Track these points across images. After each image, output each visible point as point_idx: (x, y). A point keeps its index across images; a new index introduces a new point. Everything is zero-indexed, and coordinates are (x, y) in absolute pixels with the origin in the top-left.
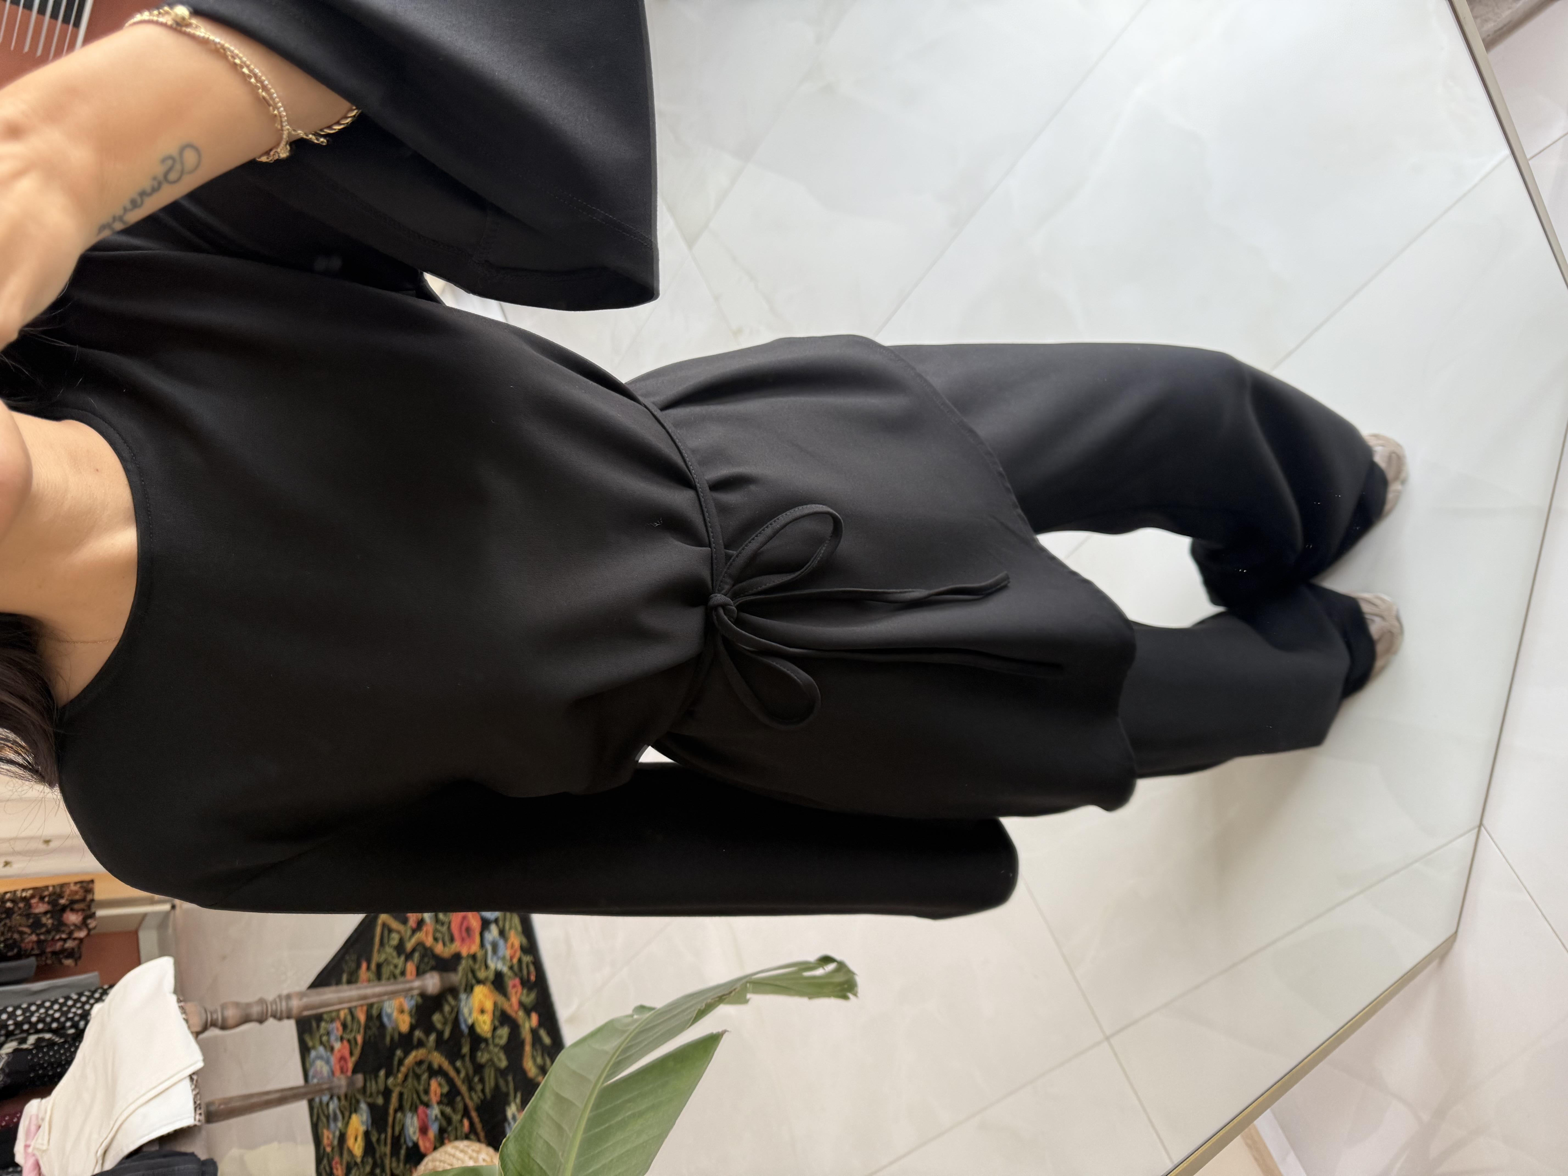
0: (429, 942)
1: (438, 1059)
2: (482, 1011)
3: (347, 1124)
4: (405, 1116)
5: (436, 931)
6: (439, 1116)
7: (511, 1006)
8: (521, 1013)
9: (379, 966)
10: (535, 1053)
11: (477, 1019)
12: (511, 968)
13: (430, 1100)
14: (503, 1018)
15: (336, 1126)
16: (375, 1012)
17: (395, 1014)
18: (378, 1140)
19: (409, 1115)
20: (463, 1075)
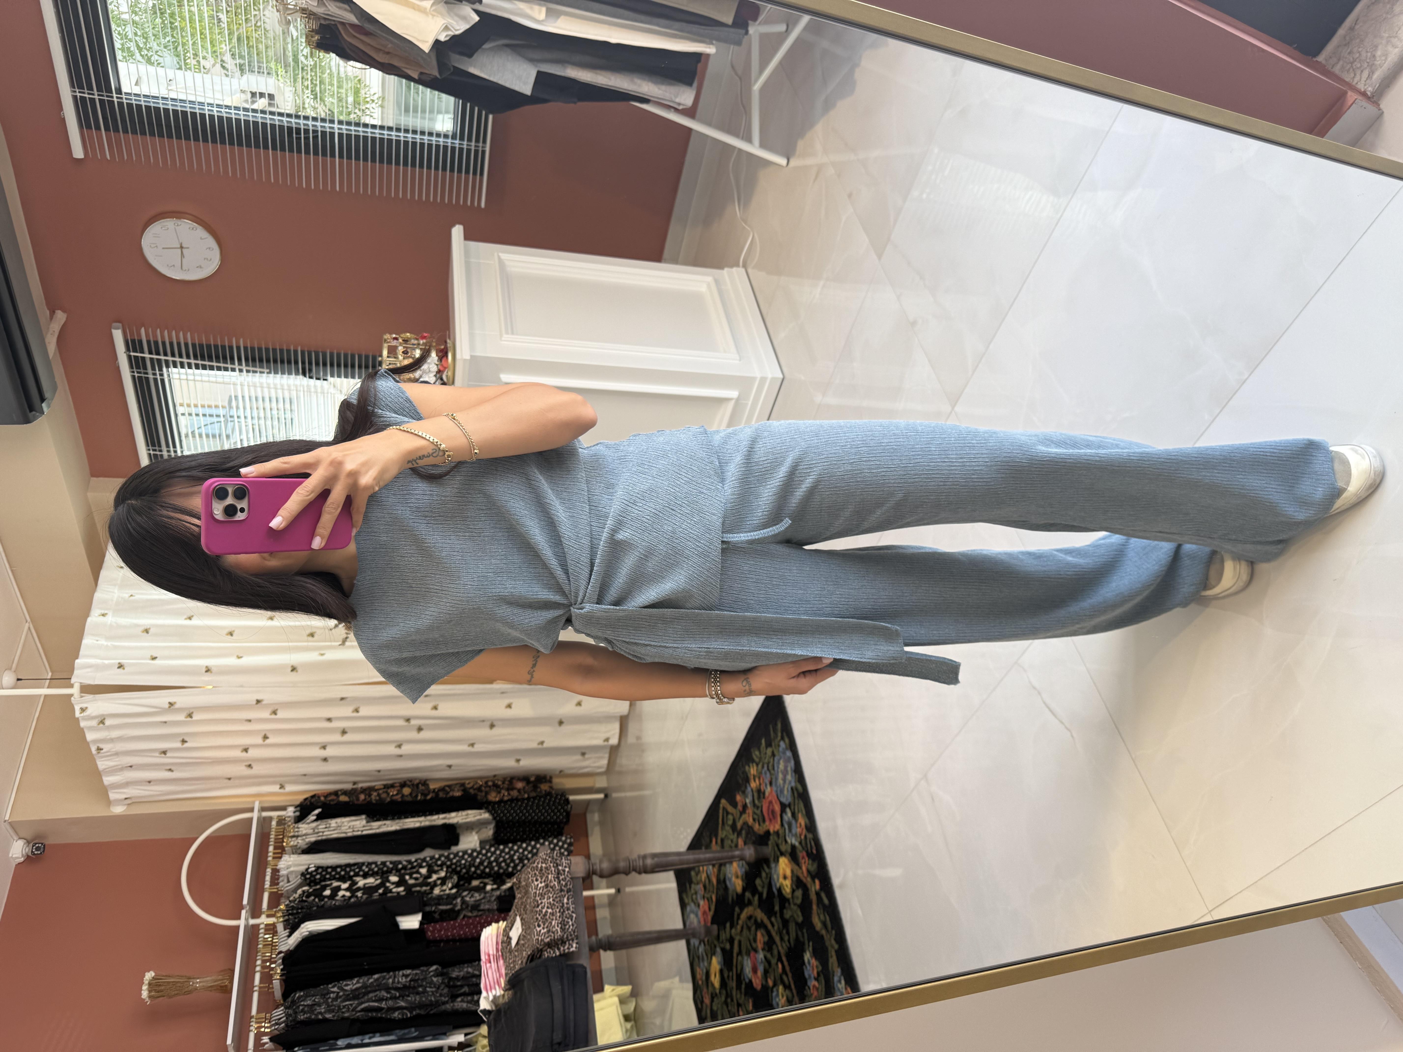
0: (750, 821)
1: (760, 915)
2: (785, 878)
3: (710, 963)
4: (743, 958)
5: (754, 813)
6: (763, 959)
7: (803, 873)
8: (809, 879)
9: (722, 840)
10: (819, 911)
11: (782, 884)
12: (800, 843)
13: (757, 947)
14: (798, 883)
15: (704, 965)
16: (722, 878)
17: (733, 879)
18: (728, 976)
19: (745, 958)
20: (776, 927)
